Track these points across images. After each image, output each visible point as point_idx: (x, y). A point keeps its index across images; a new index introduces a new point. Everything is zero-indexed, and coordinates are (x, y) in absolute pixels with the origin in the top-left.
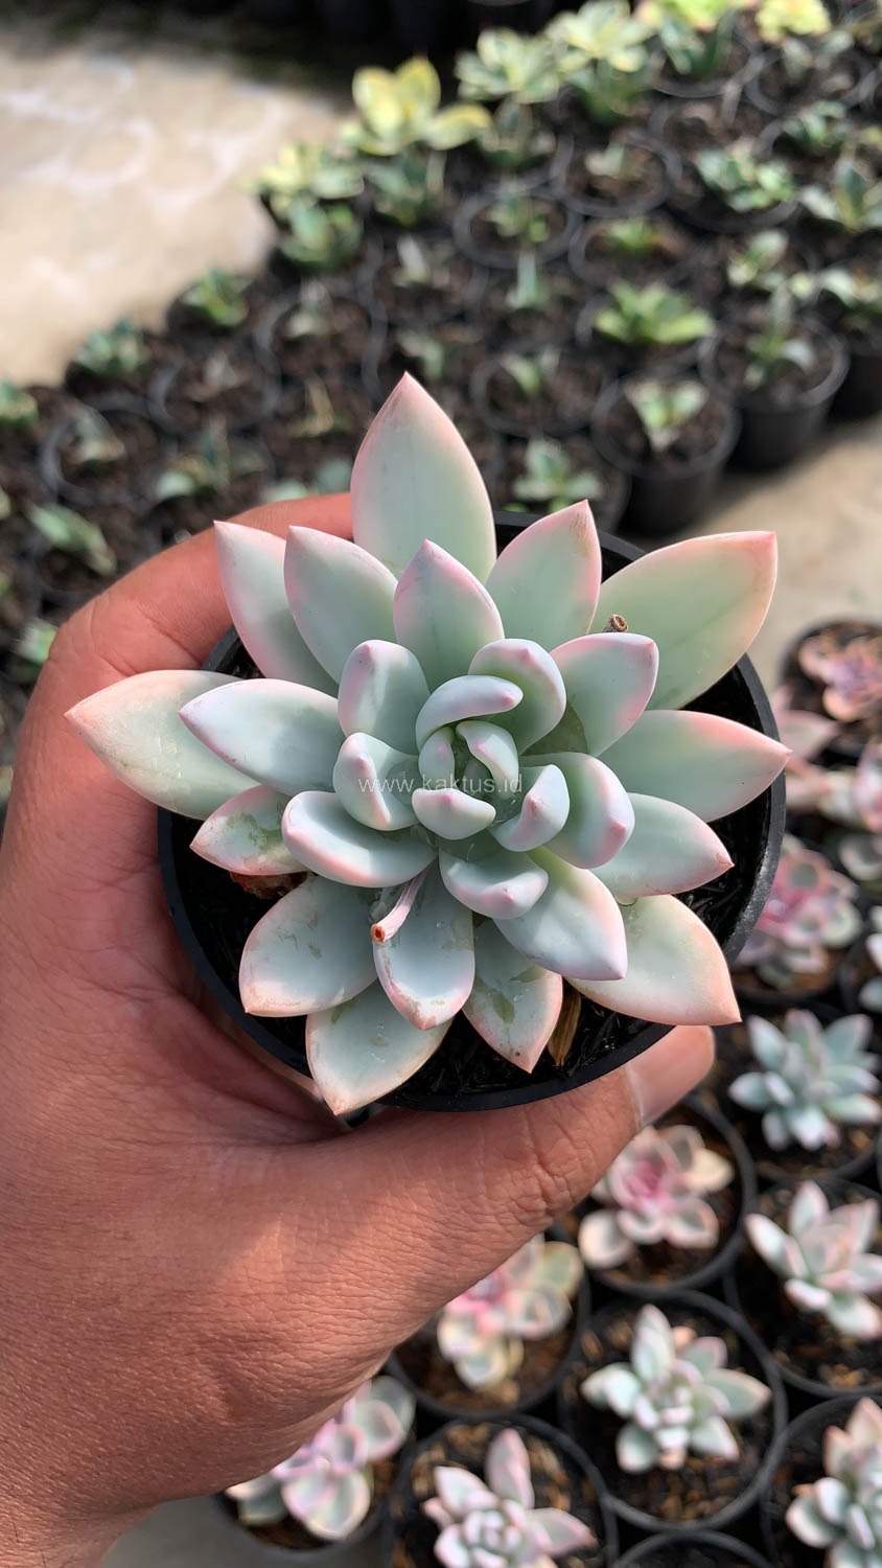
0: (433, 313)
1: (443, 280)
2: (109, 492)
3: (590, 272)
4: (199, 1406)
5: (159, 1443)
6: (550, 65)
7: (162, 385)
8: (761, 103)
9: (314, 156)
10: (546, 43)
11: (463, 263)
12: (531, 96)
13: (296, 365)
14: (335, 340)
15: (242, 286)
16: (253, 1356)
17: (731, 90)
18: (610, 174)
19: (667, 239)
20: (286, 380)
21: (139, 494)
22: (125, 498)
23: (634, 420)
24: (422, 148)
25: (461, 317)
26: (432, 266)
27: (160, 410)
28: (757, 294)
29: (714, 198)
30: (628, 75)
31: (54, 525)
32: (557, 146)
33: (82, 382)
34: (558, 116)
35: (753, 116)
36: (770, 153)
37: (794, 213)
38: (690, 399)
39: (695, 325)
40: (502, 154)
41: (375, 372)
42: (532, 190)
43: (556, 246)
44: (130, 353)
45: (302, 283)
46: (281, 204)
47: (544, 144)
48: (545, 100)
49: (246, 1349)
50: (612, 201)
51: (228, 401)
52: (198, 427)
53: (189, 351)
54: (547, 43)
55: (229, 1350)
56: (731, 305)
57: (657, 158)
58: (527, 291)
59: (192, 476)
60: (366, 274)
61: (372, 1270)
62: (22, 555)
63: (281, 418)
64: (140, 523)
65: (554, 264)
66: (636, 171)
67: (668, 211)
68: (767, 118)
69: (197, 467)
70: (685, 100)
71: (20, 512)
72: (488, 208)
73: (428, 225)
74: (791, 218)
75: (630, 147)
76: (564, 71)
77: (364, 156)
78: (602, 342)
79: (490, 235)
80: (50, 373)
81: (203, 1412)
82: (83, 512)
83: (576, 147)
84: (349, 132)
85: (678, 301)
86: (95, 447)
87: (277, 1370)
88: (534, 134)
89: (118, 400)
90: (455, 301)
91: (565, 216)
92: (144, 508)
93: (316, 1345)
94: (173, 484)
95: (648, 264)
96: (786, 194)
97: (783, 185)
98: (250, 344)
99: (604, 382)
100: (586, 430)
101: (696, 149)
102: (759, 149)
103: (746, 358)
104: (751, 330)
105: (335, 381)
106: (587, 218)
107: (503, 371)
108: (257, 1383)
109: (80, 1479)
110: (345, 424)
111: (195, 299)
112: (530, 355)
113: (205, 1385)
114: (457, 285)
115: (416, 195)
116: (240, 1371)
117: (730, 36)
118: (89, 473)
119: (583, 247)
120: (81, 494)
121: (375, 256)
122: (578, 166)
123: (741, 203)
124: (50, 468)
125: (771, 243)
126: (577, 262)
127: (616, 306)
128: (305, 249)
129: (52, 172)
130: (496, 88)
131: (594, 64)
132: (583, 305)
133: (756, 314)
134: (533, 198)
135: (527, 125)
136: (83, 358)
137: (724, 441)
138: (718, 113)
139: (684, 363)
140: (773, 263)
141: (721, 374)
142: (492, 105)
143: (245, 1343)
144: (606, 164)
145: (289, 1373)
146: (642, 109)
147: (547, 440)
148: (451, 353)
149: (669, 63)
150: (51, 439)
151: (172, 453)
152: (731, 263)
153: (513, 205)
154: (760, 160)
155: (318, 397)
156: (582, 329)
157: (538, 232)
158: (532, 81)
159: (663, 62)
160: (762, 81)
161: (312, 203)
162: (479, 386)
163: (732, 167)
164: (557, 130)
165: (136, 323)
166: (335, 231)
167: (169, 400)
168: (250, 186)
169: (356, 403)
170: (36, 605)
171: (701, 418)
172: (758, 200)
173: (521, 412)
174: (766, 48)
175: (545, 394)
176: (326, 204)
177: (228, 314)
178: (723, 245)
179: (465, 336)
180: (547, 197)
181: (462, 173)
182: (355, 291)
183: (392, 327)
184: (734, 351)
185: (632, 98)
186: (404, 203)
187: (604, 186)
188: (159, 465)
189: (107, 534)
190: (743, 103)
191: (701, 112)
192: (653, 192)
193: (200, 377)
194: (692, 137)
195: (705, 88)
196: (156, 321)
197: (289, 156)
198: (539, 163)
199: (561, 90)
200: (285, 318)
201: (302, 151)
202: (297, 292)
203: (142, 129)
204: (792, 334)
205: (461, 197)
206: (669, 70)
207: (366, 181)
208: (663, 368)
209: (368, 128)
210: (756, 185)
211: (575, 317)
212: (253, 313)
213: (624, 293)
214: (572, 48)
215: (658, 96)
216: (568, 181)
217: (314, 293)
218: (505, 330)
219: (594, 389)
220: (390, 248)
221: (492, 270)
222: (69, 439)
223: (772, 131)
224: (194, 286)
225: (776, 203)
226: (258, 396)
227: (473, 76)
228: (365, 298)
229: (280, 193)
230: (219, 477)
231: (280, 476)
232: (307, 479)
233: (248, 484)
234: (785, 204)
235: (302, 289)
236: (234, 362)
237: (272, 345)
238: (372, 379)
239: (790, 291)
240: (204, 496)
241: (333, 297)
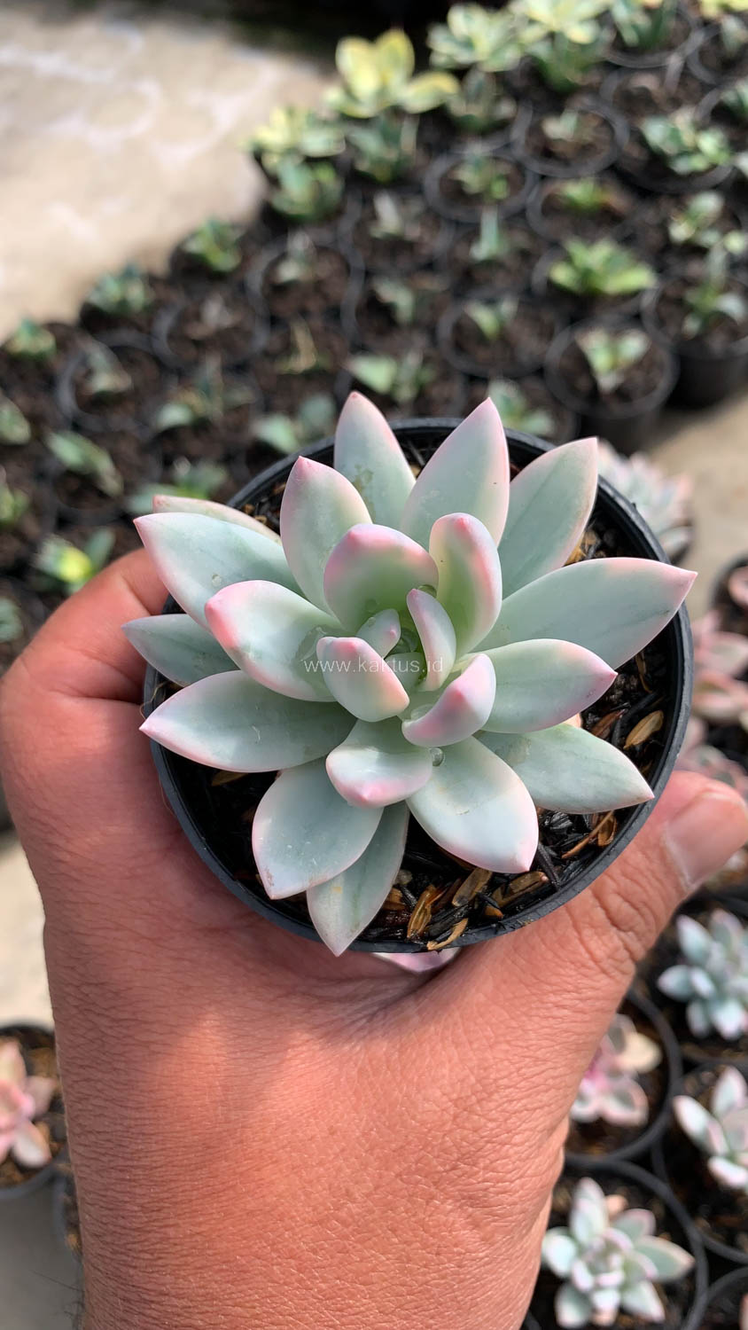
0: (404, 262)
1: (414, 232)
2: (119, 420)
3: (544, 227)
6: (512, 37)
7: (165, 323)
8: (700, 73)
9: (301, 119)
10: (509, 17)
11: (433, 218)
12: (495, 65)
13: (284, 307)
14: (318, 286)
15: (235, 235)
17: (674, 62)
18: (563, 137)
19: (615, 198)
20: (274, 321)
21: (143, 422)
22: (130, 425)
23: (582, 364)
24: (397, 112)
25: (430, 266)
26: (405, 219)
27: (163, 346)
28: (695, 250)
29: (657, 162)
30: (583, 47)
31: (68, 450)
32: (517, 113)
33: (94, 320)
34: (519, 83)
35: (693, 86)
36: (708, 120)
37: (731, 174)
38: (633, 345)
39: (638, 278)
40: (468, 118)
41: (354, 319)
42: (494, 151)
43: (515, 203)
44: (137, 295)
45: (289, 234)
46: (272, 161)
47: (506, 109)
48: (507, 69)
50: (565, 161)
51: (223, 340)
52: (197, 363)
53: (189, 293)
54: (511, 16)
56: (672, 260)
57: (606, 123)
58: (489, 244)
59: (191, 407)
60: (346, 225)
62: (40, 476)
63: (269, 355)
64: (144, 449)
65: (513, 219)
66: (588, 136)
67: (616, 172)
68: (706, 88)
69: (194, 399)
70: (633, 71)
71: (38, 436)
72: (455, 167)
73: (402, 182)
74: (726, 180)
75: (583, 113)
76: (523, 42)
77: (346, 119)
78: (557, 293)
79: (457, 193)
80: (67, 311)
82: (95, 438)
83: (535, 112)
84: (332, 96)
85: (624, 256)
86: (105, 380)
88: (498, 99)
89: (126, 336)
90: (425, 251)
91: (524, 176)
92: (147, 435)
94: (174, 415)
95: (598, 221)
96: (723, 159)
97: (721, 150)
98: (242, 287)
99: (557, 328)
100: (540, 372)
101: (643, 116)
102: (698, 117)
103: (686, 309)
104: (689, 283)
105: (318, 323)
106: (543, 177)
107: (466, 316)
110: (326, 363)
111: (195, 247)
112: (491, 302)
114: (427, 238)
115: (392, 155)
117: (675, 11)
118: (100, 403)
119: (539, 205)
120: (92, 422)
121: (354, 210)
122: (536, 130)
123: (682, 166)
124: (66, 398)
125: (708, 204)
126: (534, 217)
127: (568, 259)
128: (292, 203)
129: (71, 128)
130: (464, 57)
131: (552, 36)
132: (538, 257)
133: (694, 268)
134: (496, 158)
135: (491, 90)
136: (96, 299)
137: (664, 383)
138: (662, 82)
139: (629, 312)
140: (711, 221)
141: (661, 322)
142: (460, 73)
144: (560, 128)
146: (594, 78)
147: (506, 382)
148: (421, 299)
149: (619, 36)
150: (67, 371)
151: (173, 386)
152: (672, 221)
153: (478, 165)
154: (700, 127)
155: (302, 338)
156: (537, 279)
157: (500, 190)
158: (496, 52)
159: (615, 35)
160: (702, 53)
161: (298, 161)
162: (445, 329)
163: (675, 135)
164: (517, 96)
165: (143, 267)
166: (319, 187)
167: (171, 337)
168: (244, 144)
169: (337, 344)
170: (52, 522)
171: (644, 364)
172: (698, 163)
173: (482, 354)
174: (706, 24)
175: (504, 338)
176: (311, 161)
177: (224, 261)
178: (665, 204)
179: (434, 284)
180: (508, 158)
181: (432, 135)
182: (336, 241)
183: (368, 274)
184: (673, 303)
185: (585, 69)
186: (379, 162)
187: (558, 149)
188: (163, 399)
189: (115, 458)
190: (685, 73)
191: (647, 82)
192: (604, 154)
193: (198, 317)
194: (639, 105)
195: (652, 59)
196: (160, 265)
197: (279, 117)
198: (502, 126)
199: (522, 59)
200: (274, 265)
201: (291, 112)
202: (285, 242)
203: (149, 88)
204: (726, 289)
205: (431, 156)
206: (619, 44)
207: (348, 141)
208: (609, 316)
209: (349, 92)
210: (696, 150)
211: (531, 267)
212: (246, 260)
213: (577, 249)
214: (532, 22)
215: (609, 67)
216: (527, 142)
217: (299, 243)
218: (469, 279)
219: (548, 334)
220: (368, 202)
221: (458, 224)
222: (82, 371)
223: (710, 100)
224: (194, 235)
225: (713, 166)
226: (248, 335)
227: (443, 46)
228: (344, 248)
229: (270, 152)
230: (213, 408)
231: (268, 409)
232: (292, 412)
233: (240, 415)
234: (721, 167)
235: (289, 239)
236: (229, 304)
237: (263, 289)
238: (350, 322)
239: (725, 248)
240: (200, 426)
241: (316, 246)
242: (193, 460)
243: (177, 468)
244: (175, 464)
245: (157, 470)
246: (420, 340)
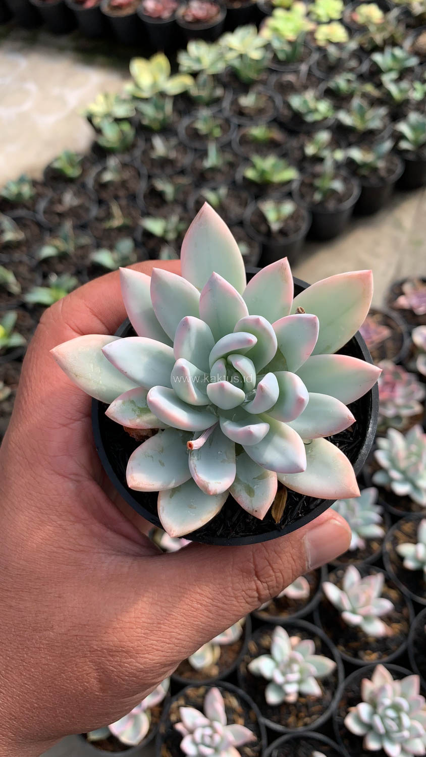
0: (169, 170)
1: (173, 155)
2: (17, 256)
3: (242, 150)
4: (85, 684)
5: (64, 702)
6: (221, 56)
7: (42, 205)
8: (318, 73)
9: (112, 99)
11: (182, 147)
12: (213, 71)
13: (105, 195)
14: (123, 184)
15: (79, 159)
16: (115, 660)
17: (304, 68)
18: (249, 106)
19: (277, 135)
20: (101, 202)
21: (32, 257)
22: (25, 259)
23: (263, 218)
24: (162, 95)
25: (182, 172)
26: (168, 148)
27: (41, 217)
28: (318, 159)
29: (297, 117)
30: (257, 61)
32: (225, 93)
33: (3, 204)
34: (226, 79)
36: (322, 96)
37: (335, 122)
38: (288, 208)
39: (290, 174)
40: (199, 97)
41: (142, 199)
42: (213, 114)
43: (225, 139)
44: (27, 190)
45: (107, 157)
46: (97, 121)
47: (219, 92)
48: (219, 73)
49: (112, 656)
50: (251, 118)
51: (73, 212)
52: (59, 225)
53: (54, 189)
54: (219, 47)
55: (104, 656)
56: (307, 165)
57: (271, 99)
58: (213, 159)
59: (56, 247)
60: (138, 153)
61: (176, 619)
63: (98, 220)
64: (32, 270)
65: (224, 147)
66: (262, 104)
67: (277, 122)
68: (320, 80)
69: (59, 243)
70: (283, 72)
72: (193, 122)
73: (166, 130)
74: (333, 125)
75: (259, 94)
76: (227, 59)
77: (135, 98)
78: (248, 183)
79: (195, 134)
81: (87, 687)
82: (6, 265)
83: (233, 93)
84: (128, 88)
85: (282, 163)
86: (10, 235)
87: (127, 667)
88: (215, 87)
89: (21, 212)
90: (179, 165)
91: (229, 126)
92: (34, 263)
93: (146, 656)
94: (48, 251)
95: (268, 146)
97: (329, 110)
98: (84, 186)
99: (249, 201)
100: (241, 223)
101: (289, 94)
102: (318, 94)
103: (313, 188)
104: (316, 176)
105: (124, 202)
106: (239, 126)
107: (202, 196)
108: (115, 673)
109: (24, 720)
110: (129, 222)
111: (57, 165)
112: (214, 189)
113: (90, 673)
114: (180, 157)
115: (160, 116)
116: (108, 667)
117: (303, 43)
118: (8, 247)
119: (238, 140)
120: (4, 257)
121: (141, 144)
122: (235, 102)
123: (310, 118)
125: (324, 136)
126: (235, 146)
127: (253, 166)
128: (108, 141)
130: (196, 67)
131: (241, 56)
132: (238, 166)
133: (318, 168)
134: (214, 117)
135: (210, 84)
136: (5, 193)
137: (304, 227)
138: (298, 78)
139: (286, 192)
140: (325, 145)
141: (302, 196)
142: (195, 75)
143: (112, 652)
144: (248, 101)
145: (132, 669)
146: (264, 76)
148: (177, 190)
149: (275, 55)
151: (47, 237)
152: (306, 145)
153: (205, 120)
154: (318, 99)
155: (116, 210)
156: (238, 177)
157: (217, 132)
158: (213, 63)
159: (273, 55)
160: (318, 63)
161: (111, 120)
162: (191, 204)
163: (305, 102)
164: (225, 86)
165: (29, 177)
166: (122, 132)
167: (45, 212)
168: (82, 112)
169: (134, 213)
171: (293, 217)
172: (317, 117)
174: (320, 49)
175: (222, 207)
176: (118, 121)
177: (73, 172)
178: (302, 137)
179: (184, 181)
180: (221, 116)
181: (181, 106)
182: (132, 161)
183: (150, 177)
184: (308, 186)
185: (259, 71)
186: (155, 119)
187: (246, 111)
188: (41, 242)
189: (16, 275)
190: (310, 73)
191: (290, 78)
192: (270, 114)
193: (60, 201)
194: (287, 89)
195: (292, 67)
196: (39, 176)
197: (101, 98)
198: (217, 101)
199: (226, 68)
200: (99, 174)
201: (106, 96)
202: (105, 162)
203: (31, 87)
204: (335, 177)
205: (181, 117)
206: (275, 58)
207: (136, 109)
208: (276, 194)
209: (137, 85)
210: (316, 110)
211: (235, 171)
212: (84, 171)
213: (257, 160)
214: (231, 49)
215: (271, 71)
216: (230, 109)
217: (113, 162)
218: (203, 178)
219: (244, 204)
220: (148, 141)
221: (196, 150)
223: (323, 86)
224: (57, 159)
225: (325, 118)
226: (87, 210)
227: (185, 61)
228: (137, 163)
229: (96, 116)
230: (69, 247)
231: (98, 246)
232: (111, 248)
233: (84, 250)
234: (329, 119)
235: (107, 160)
236: (77, 194)
237: (94, 187)
238: (141, 201)
239: (333, 158)
240: (63, 257)
241: (121, 163)
242: (59, 274)
243: (50, 278)
244: (49, 276)
245: (39, 280)
246: (179, 210)
